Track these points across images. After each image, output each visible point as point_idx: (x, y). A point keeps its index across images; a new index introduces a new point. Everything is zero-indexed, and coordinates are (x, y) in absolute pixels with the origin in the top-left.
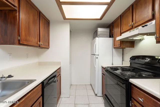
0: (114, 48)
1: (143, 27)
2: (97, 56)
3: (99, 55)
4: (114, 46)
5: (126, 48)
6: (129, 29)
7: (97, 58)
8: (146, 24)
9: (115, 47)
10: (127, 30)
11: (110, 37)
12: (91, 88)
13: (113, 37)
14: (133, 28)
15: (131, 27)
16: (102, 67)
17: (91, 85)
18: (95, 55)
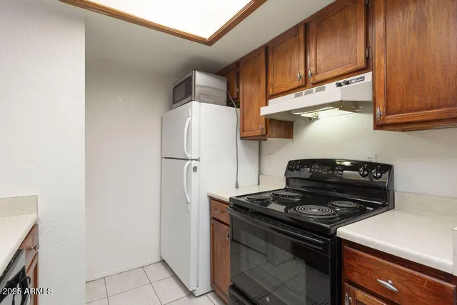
0: (242, 138)
1: (339, 85)
2: (194, 163)
3: (201, 159)
4: (243, 131)
5: (269, 139)
6: (296, 86)
7: (195, 169)
8: (347, 80)
9: (245, 134)
10: (288, 89)
11: (229, 104)
12: (167, 274)
13: (238, 107)
14: (308, 85)
15: (301, 83)
16: (212, 199)
17: (163, 261)
18: (187, 160)
